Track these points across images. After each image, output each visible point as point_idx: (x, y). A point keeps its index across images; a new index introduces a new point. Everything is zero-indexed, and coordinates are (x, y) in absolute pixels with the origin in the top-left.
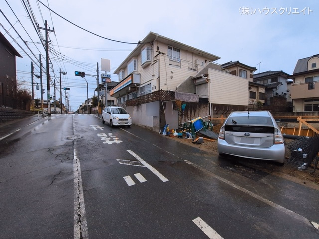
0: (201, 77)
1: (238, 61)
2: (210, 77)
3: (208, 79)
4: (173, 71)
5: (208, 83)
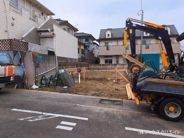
0: (48, 31)
1: (67, 21)
2: (55, 32)
3: (53, 34)
4: (14, 17)
5: (54, 38)
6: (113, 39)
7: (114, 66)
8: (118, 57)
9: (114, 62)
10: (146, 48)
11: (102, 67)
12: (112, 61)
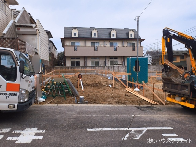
3: (37, 31)
5: (37, 36)
6: (80, 39)
7: (84, 69)
8: (85, 58)
9: (82, 64)
10: (114, 51)
11: (70, 70)
12: (79, 63)
